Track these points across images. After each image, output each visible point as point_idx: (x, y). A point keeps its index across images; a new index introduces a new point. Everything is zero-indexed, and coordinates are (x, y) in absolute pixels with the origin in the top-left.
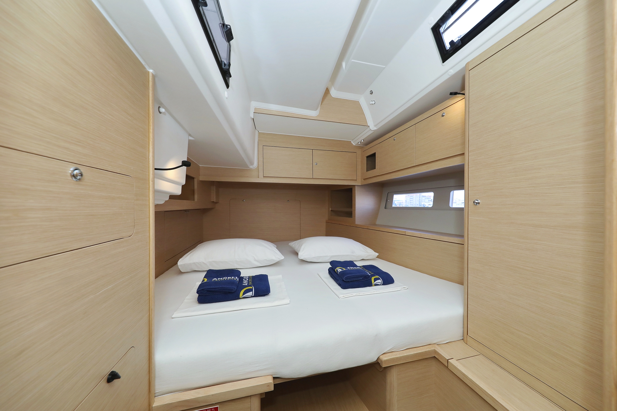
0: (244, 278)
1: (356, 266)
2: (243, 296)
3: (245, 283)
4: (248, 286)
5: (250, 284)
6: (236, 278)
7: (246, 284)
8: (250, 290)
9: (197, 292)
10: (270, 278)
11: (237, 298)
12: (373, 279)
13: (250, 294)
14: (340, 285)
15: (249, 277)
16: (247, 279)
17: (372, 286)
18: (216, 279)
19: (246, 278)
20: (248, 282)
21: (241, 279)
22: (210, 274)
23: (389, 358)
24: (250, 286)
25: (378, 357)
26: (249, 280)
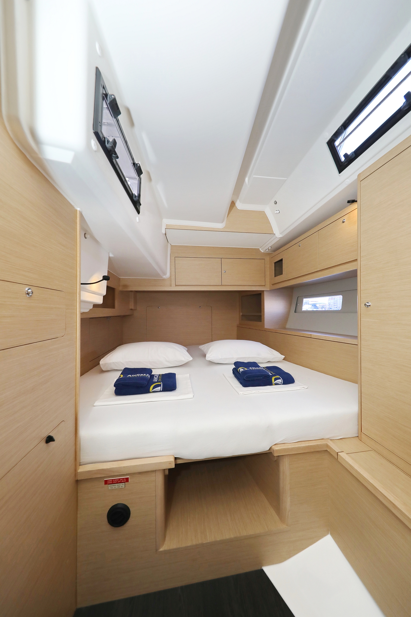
0: (155, 375)
1: (259, 367)
2: (153, 390)
3: (155, 379)
4: (158, 382)
5: (160, 380)
6: (148, 375)
7: (156, 381)
8: (159, 385)
9: (115, 386)
10: (177, 377)
11: (147, 392)
12: (273, 378)
13: (159, 389)
14: (241, 383)
15: (159, 375)
16: (158, 377)
17: (272, 385)
18: (130, 376)
19: (157, 375)
20: (158, 379)
21: (152, 377)
22: (126, 371)
23: (281, 448)
24: (160, 382)
25: (271, 447)
26: (159, 377)
